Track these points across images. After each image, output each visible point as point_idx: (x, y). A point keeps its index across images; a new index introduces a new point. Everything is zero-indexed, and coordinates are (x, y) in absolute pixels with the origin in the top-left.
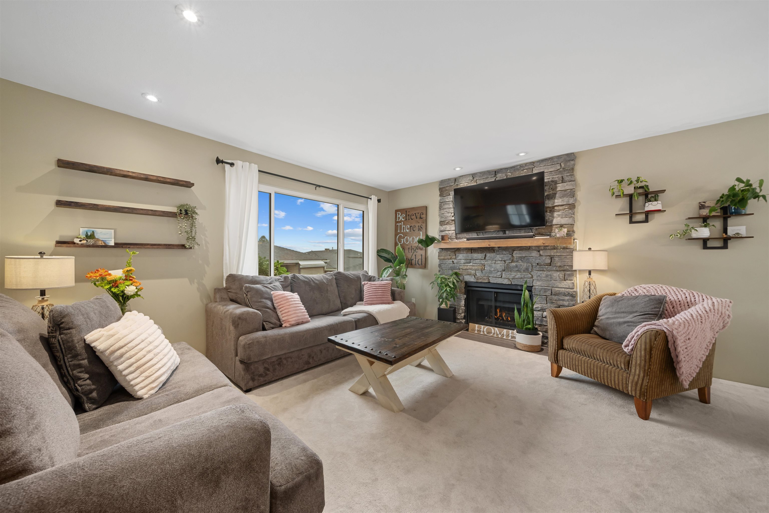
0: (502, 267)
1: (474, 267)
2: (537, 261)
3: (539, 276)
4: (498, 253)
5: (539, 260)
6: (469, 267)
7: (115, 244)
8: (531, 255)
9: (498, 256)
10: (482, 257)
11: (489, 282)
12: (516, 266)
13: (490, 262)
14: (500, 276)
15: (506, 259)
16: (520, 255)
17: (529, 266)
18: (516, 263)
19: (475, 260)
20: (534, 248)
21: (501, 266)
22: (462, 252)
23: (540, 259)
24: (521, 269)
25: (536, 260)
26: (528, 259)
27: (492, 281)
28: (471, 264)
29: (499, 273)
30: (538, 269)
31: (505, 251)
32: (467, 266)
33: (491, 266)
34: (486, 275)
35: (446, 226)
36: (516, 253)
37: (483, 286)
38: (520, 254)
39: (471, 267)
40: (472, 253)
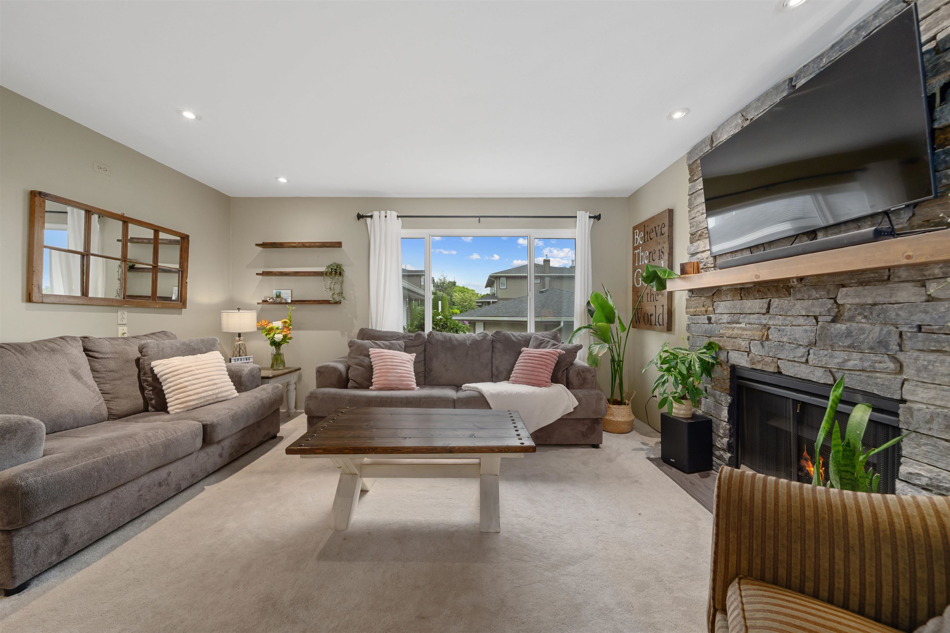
0: (809, 333)
1: (745, 333)
2: (917, 319)
3: (926, 368)
4: (799, 296)
5: (923, 316)
6: (736, 331)
7: (292, 301)
8: (893, 300)
9: (799, 304)
10: (762, 308)
11: (780, 373)
12: (849, 334)
13: (779, 320)
14: (804, 360)
15: (817, 311)
16: (857, 301)
17: (889, 333)
18: (848, 324)
19: (748, 316)
20: (904, 274)
21: (806, 331)
22: (724, 298)
23: (926, 312)
24: (862, 342)
25: (911, 314)
26: (885, 311)
27: (788, 369)
28: (743, 325)
29: (802, 350)
30: (920, 346)
31: (816, 289)
32: (733, 329)
33: (783, 330)
34: (771, 354)
35: (698, 242)
36: (847, 295)
37: (768, 381)
38: (858, 296)
39: (740, 332)
40: (742, 300)
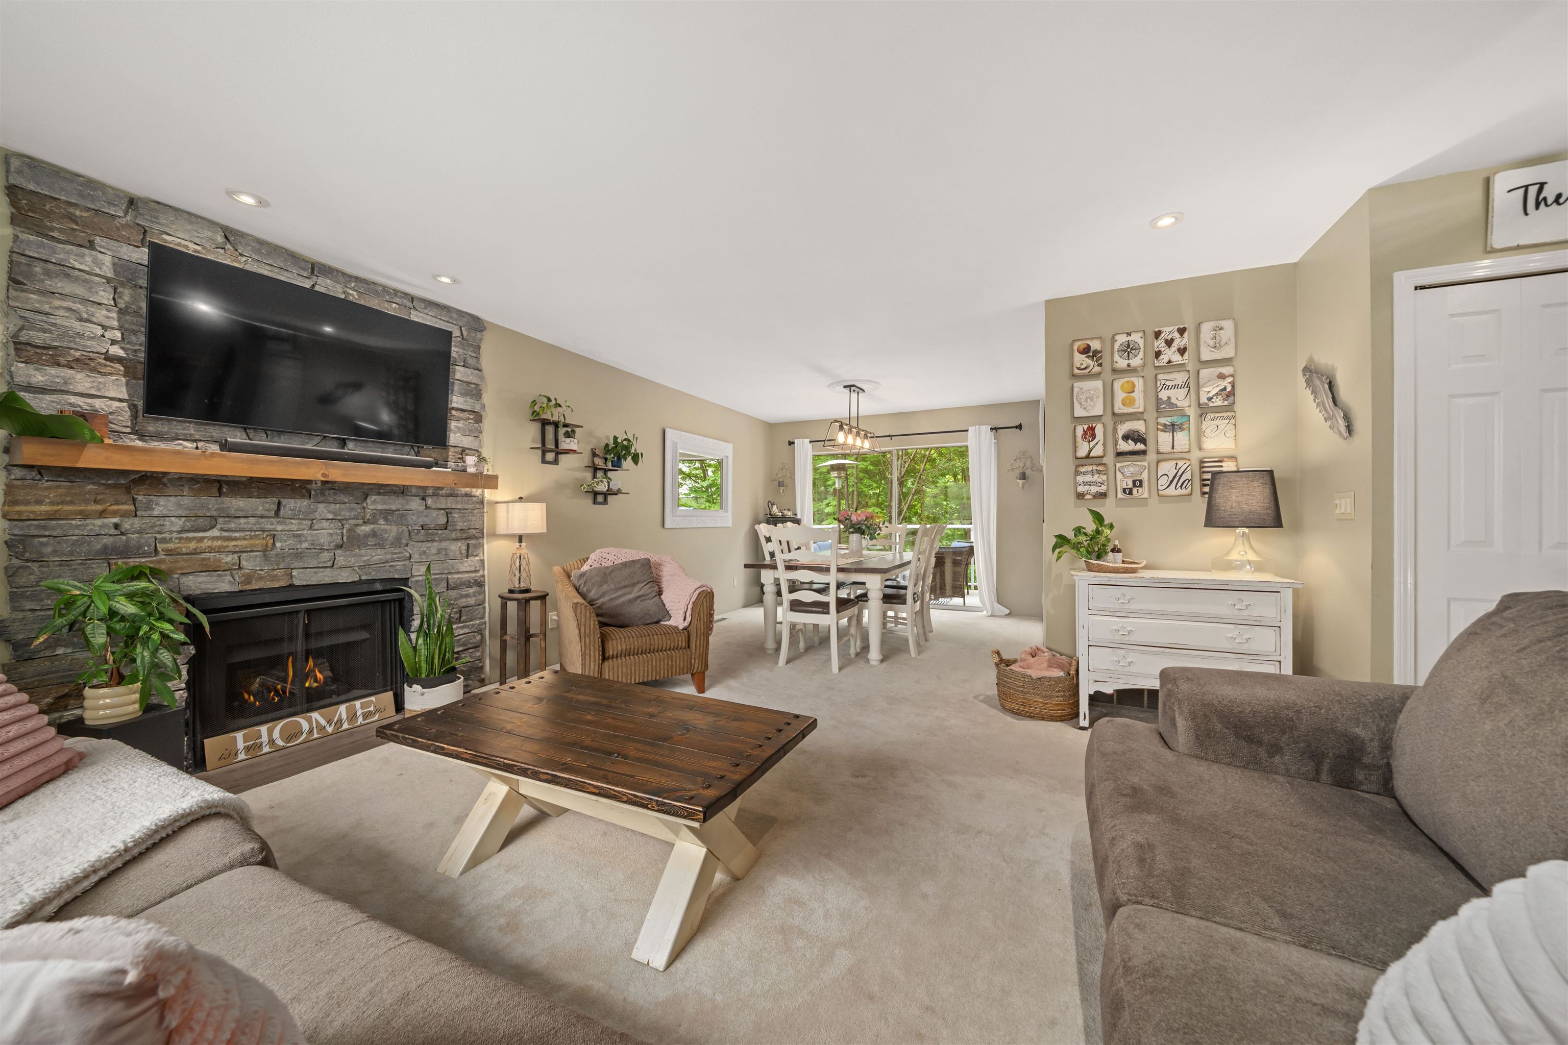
0: (335, 537)
1: (234, 543)
2: (421, 521)
3: (424, 552)
4: (321, 499)
5: (425, 519)
6: (207, 543)
8: (408, 507)
9: (321, 507)
10: (268, 510)
11: (291, 586)
12: (374, 534)
13: (294, 525)
14: (330, 564)
15: (347, 514)
16: (385, 507)
17: (403, 531)
18: (372, 526)
19: (234, 520)
20: (414, 491)
21: (331, 535)
22: (171, 490)
23: (426, 516)
24: (387, 540)
25: (418, 517)
26: (402, 516)
27: (301, 578)
28: (215, 533)
29: (326, 556)
30: (422, 538)
31: (344, 494)
32: (201, 540)
33: (300, 536)
34: (282, 565)
35: (70, 372)
36: (375, 502)
37: (267, 601)
38: (385, 503)
39: (209, 543)
40: (220, 496)
